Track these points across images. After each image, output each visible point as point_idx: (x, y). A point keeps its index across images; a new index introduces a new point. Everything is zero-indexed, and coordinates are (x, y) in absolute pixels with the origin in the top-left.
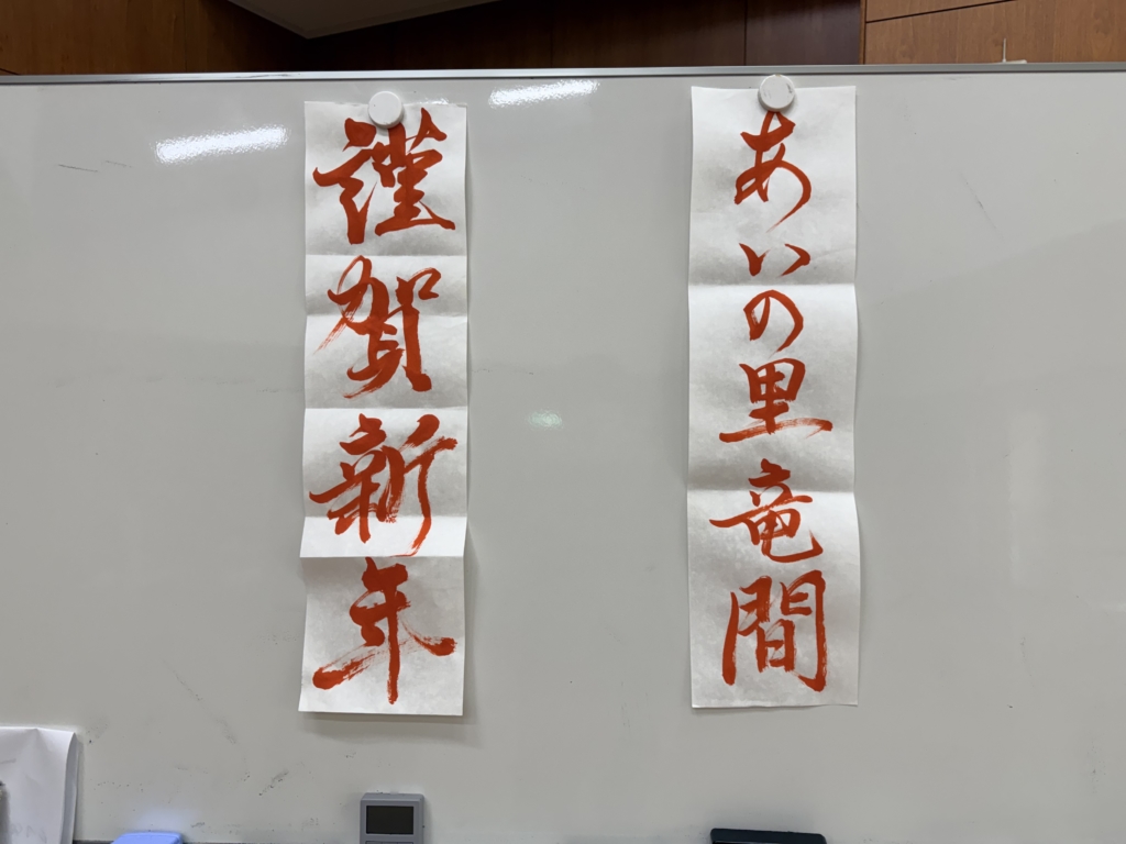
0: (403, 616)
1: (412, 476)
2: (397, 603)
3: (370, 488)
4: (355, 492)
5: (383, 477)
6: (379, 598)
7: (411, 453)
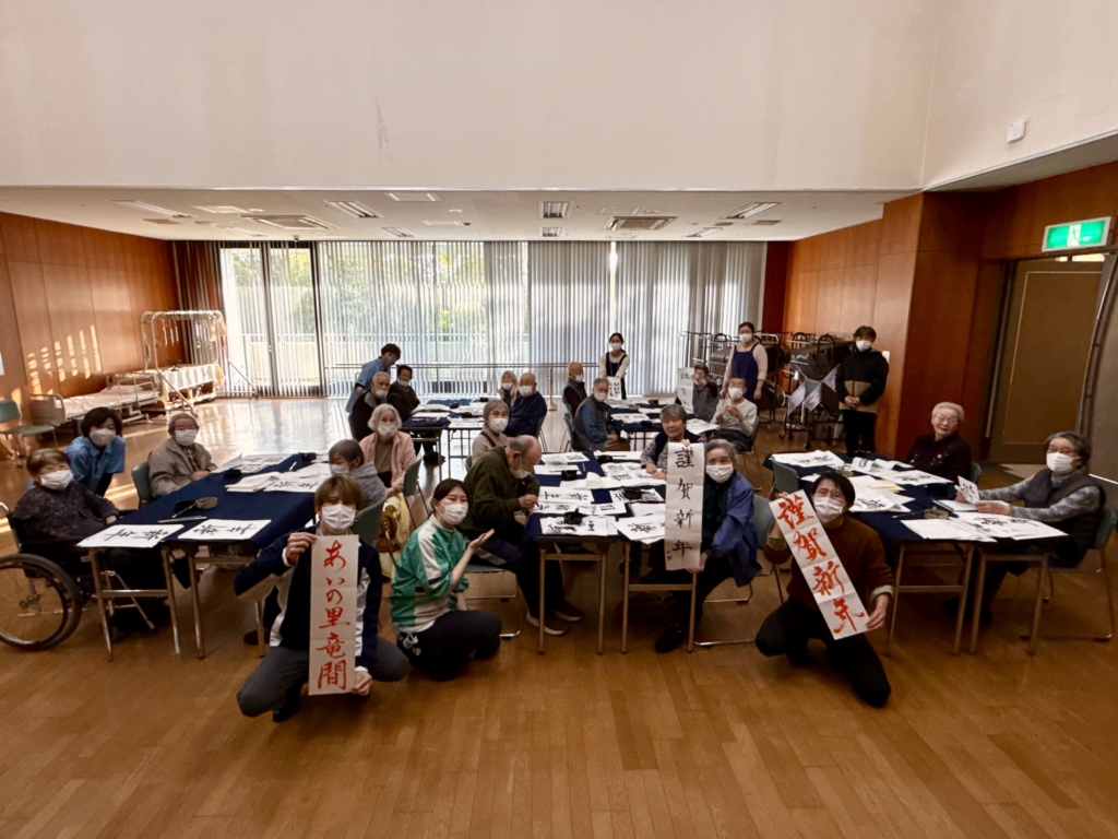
0: (848, 610)
1: (833, 577)
2: (845, 608)
3: (824, 583)
4: (821, 585)
5: (826, 579)
6: (840, 608)
7: (830, 572)
